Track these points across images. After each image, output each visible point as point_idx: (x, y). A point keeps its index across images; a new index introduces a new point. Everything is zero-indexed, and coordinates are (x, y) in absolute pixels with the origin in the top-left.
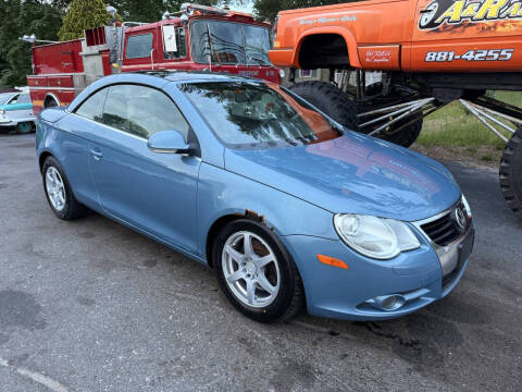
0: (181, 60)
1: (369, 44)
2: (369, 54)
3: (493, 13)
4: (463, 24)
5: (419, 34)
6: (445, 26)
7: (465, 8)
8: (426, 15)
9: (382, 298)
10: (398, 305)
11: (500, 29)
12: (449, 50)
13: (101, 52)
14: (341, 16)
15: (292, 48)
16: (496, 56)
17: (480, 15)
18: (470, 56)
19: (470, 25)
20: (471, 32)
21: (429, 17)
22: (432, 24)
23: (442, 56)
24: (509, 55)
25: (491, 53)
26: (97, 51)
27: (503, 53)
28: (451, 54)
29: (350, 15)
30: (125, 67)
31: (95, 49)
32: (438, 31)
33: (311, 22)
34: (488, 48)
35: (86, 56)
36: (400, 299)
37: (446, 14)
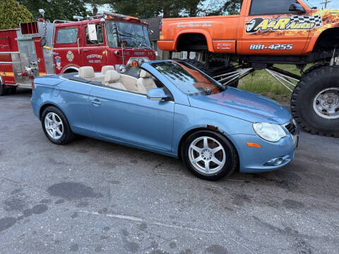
0: (99, 45)
1: (218, 40)
2: (218, 45)
3: (283, 27)
4: (268, 32)
5: (246, 35)
6: (259, 32)
7: (269, 23)
8: (249, 26)
9: (274, 160)
10: (280, 162)
11: (286, 34)
12: (262, 44)
13: (34, 39)
14: (202, 24)
15: (173, 40)
16: (285, 47)
17: (276, 27)
18: (272, 47)
19: (272, 32)
20: (272, 35)
21: (251, 27)
22: (252, 30)
23: (258, 47)
24: (291, 47)
25: (282, 46)
26: (31, 38)
27: (288, 46)
28: (263, 46)
29: (208, 24)
30: (55, 49)
31: (29, 36)
32: (256, 34)
33: (184, 26)
34: (281, 43)
35: (20, 41)
36: (280, 159)
37: (260, 26)
